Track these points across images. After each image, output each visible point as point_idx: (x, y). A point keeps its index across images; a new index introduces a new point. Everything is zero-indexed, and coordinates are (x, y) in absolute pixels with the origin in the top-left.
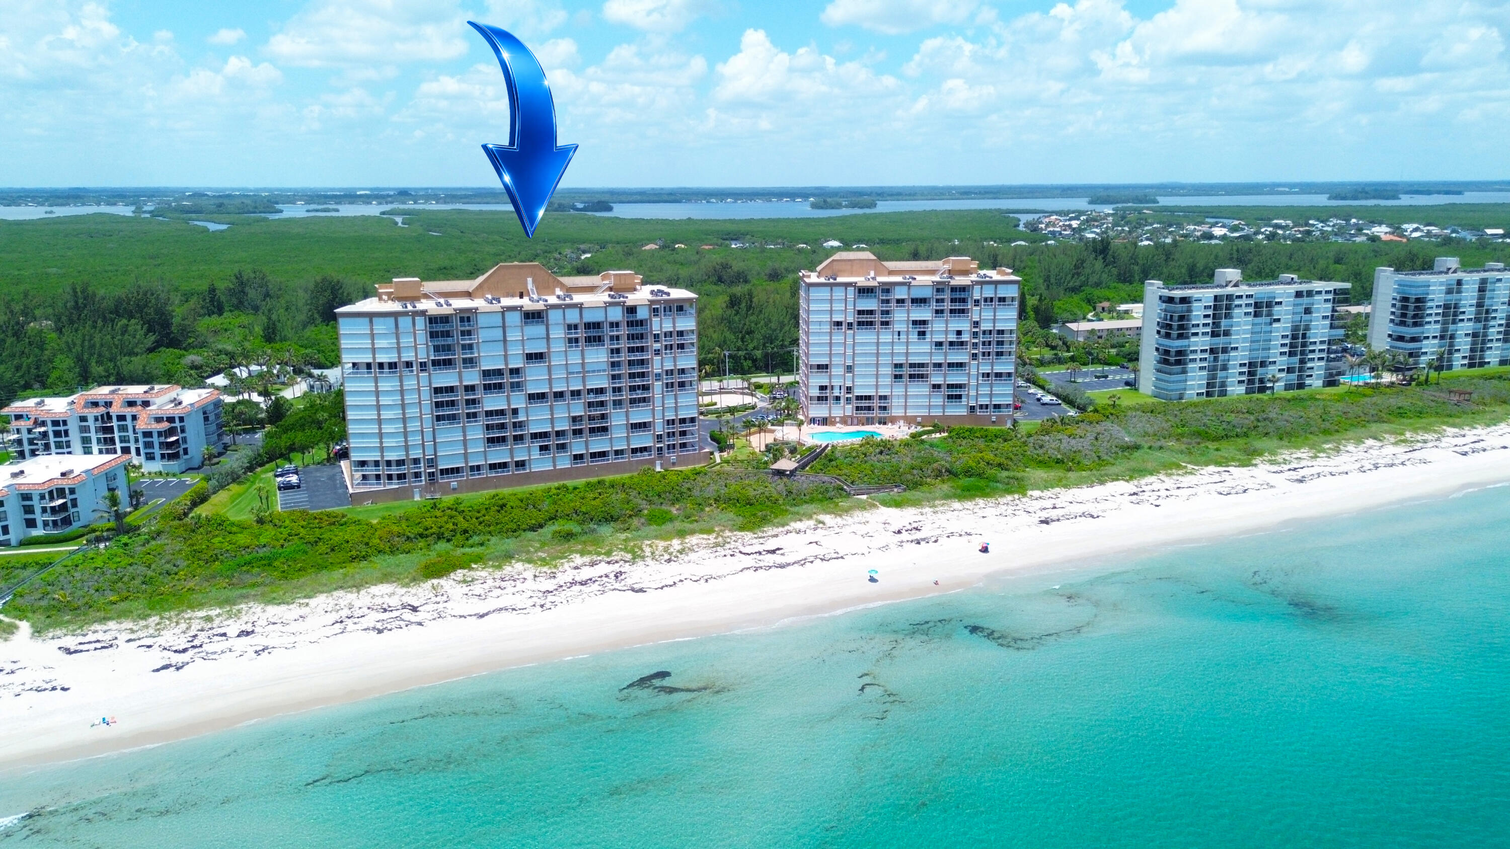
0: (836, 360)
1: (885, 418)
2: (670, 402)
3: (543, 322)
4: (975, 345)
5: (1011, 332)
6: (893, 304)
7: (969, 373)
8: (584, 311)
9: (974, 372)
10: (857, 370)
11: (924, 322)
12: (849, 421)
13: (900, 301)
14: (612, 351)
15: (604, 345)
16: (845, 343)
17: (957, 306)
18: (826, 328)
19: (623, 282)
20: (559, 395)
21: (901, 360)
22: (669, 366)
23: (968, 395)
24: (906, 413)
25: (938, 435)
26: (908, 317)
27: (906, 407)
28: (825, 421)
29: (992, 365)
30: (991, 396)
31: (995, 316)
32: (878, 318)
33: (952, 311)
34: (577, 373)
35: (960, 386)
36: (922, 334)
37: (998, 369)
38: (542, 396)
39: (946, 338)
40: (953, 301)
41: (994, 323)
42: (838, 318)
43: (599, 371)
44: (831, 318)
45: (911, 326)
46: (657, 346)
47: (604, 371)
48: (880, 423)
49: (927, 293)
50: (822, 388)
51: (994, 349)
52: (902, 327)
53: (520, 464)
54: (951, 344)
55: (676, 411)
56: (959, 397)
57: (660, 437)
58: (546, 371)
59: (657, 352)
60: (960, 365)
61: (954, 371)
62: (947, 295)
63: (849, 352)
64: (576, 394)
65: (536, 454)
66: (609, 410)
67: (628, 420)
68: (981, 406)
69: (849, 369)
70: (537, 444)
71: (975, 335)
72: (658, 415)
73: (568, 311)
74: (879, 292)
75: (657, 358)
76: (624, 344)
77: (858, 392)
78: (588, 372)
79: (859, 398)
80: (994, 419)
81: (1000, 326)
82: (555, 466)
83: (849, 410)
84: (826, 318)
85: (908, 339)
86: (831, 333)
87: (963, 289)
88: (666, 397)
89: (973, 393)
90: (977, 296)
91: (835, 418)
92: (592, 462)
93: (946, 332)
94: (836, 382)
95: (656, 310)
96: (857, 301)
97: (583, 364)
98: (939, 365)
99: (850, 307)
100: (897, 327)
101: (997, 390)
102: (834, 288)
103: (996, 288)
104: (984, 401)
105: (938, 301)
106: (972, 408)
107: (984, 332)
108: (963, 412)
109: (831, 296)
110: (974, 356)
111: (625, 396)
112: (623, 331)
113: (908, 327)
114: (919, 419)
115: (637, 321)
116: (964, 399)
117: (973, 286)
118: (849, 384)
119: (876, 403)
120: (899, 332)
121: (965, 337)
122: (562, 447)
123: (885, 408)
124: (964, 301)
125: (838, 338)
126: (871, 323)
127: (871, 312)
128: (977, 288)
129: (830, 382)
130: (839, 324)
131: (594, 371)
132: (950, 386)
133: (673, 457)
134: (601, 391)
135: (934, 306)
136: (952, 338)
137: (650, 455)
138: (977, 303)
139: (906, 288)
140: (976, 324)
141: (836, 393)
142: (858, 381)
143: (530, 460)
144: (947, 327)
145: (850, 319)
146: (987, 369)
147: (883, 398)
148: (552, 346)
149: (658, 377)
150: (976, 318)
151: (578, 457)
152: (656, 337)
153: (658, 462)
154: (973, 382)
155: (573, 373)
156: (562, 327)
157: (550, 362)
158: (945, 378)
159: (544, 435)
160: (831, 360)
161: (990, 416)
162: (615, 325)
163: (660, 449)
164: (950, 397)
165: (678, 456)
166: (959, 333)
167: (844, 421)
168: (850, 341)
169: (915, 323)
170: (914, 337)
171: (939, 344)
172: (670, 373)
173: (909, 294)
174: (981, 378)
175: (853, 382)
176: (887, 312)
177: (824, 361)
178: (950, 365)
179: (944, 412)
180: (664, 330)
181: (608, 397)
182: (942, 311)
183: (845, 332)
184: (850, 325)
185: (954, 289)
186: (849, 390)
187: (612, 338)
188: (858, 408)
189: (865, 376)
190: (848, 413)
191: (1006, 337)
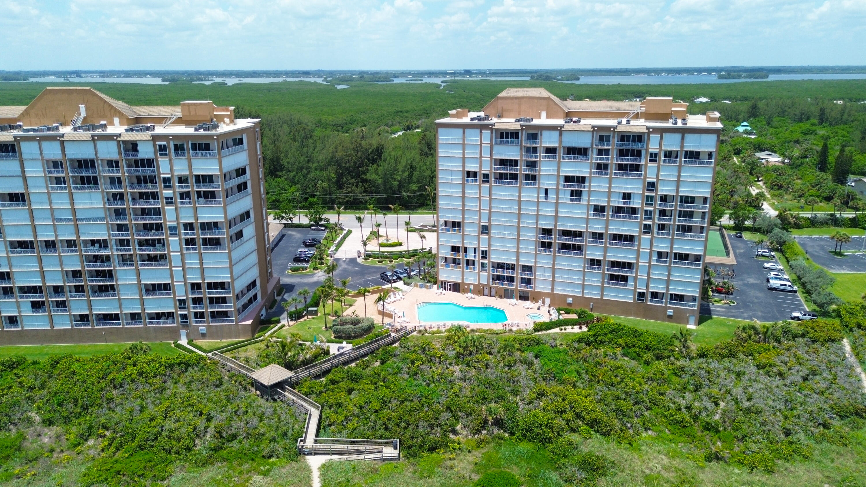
0: (470, 218)
1: (527, 292)
2: (192, 262)
3: (15, 156)
4: (648, 214)
5: (705, 200)
6: (541, 153)
7: (638, 251)
8: (66, 145)
9: (645, 249)
10: (493, 232)
11: (582, 180)
12: (486, 291)
13: (551, 151)
14: (114, 195)
15: (97, 188)
16: (479, 198)
17: (629, 161)
18: (458, 179)
19: (192, 113)
20: (50, 245)
21: (549, 225)
22: (187, 218)
23: (636, 278)
24: (553, 290)
25: (576, 329)
26: (559, 171)
27: (553, 282)
28: (457, 287)
29: (672, 242)
30: (668, 282)
31: (679, 176)
32: (521, 170)
33: (621, 167)
34: (67, 220)
35: (628, 266)
36: (576, 195)
37: (680, 248)
38: (24, 245)
39: (609, 201)
40: (622, 153)
41: (678, 187)
42: (472, 167)
43: (95, 219)
44: (464, 167)
45: (562, 183)
46: (168, 193)
47: (101, 219)
48: (521, 298)
49: (584, 142)
50: (455, 249)
51: (675, 221)
52: (551, 185)
53: (12, 320)
54: (618, 210)
55: (203, 274)
56: (625, 279)
57: (182, 303)
58: (27, 216)
59: (170, 201)
60: (630, 239)
61: (620, 246)
62: (613, 146)
63: (485, 210)
64: (71, 244)
65: (27, 311)
66: (116, 266)
67: (139, 280)
68: (655, 295)
69: (485, 230)
70: (27, 300)
71: (650, 200)
72: (178, 277)
73: (44, 144)
74: (523, 137)
75: (169, 209)
76: (127, 189)
77: (495, 258)
78: (81, 220)
79: (500, 266)
80: (670, 312)
81: (686, 191)
82: (52, 325)
83: (484, 278)
84: (457, 166)
85: (557, 198)
86: (463, 185)
87: (638, 138)
88: (187, 256)
89: (642, 276)
90: (653, 146)
91: (468, 284)
92: (98, 324)
93: (609, 194)
94: (470, 244)
95: (162, 148)
96: (495, 148)
97: (74, 210)
98: (600, 236)
99: (486, 154)
100: (544, 183)
101: (676, 276)
102: (467, 131)
103: (683, 138)
104: (660, 289)
105: (600, 152)
106: (641, 295)
107: (664, 198)
108: (629, 299)
109: (464, 140)
110: (647, 229)
111: (135, 251)
112: (123, 172)
113: (558, 185)
114: (570, 300)
115: (142, 161)
116: (630, 282)
117: (649, 133)
118: (484, 247)
119: (518, 274)
120: (547, 190)
121: (636, 203)
122: (62, 305)
123: (529, 282)
124: (637, 154)
125: (472, 191)
126: (515, 177)
127: (515, 163)
128: (655, 138)
129: (463, 243)
130: (475, 174)
131: (88, 219)
132: (614, 264)
133: (202, 327)
134: (103, 244)
135: (594, 158)
136: (617, 201)
137: (173, 322)
138: (654, 157)
139: (556, 134)
140: (651, 186)
141: (470, 256)
142: (496, 246)
143: (21, 316)
144: (610, 187)
145: (486, 170)
146: (665, 248)
147: (527, 269)
148: (29, 185)
149: (173, 231)
150: (651, 178)
151: (84, 318)
152: (167, 181)
153: (183, 332)
154: (644, 263)
155: (61, 220)
156: (40, 163)
157: (30, 205)
158: (605, 252)
159: (34, 290)
160: (463, 218)
161: (666, 308)
162: (113, 164)
163: (184, 317)
164: (612, 278)
165: (209, 327)
166: (627, 196)
167: (479, 290)
168: (485, 198)
169: (568, 179)
170: (565, 197)
171: (600, 209)
172: (189, 227)
173: (560, 142)
174: (655, 258)
175: (489, 245)
176: (534, 164)
177: (457, 218)
178: (616, 237)
179: (602, 295)
180: (176, 173)
181: (113, 251)
182: (605, 167)
183: (480, 185)
184: (486, 177)
185: (624, 137)
186: (485, 254)
187: (112, 180)
188: (498, 278)
189: (503, 240)
190: (484, 281)
191: (698, 208)
